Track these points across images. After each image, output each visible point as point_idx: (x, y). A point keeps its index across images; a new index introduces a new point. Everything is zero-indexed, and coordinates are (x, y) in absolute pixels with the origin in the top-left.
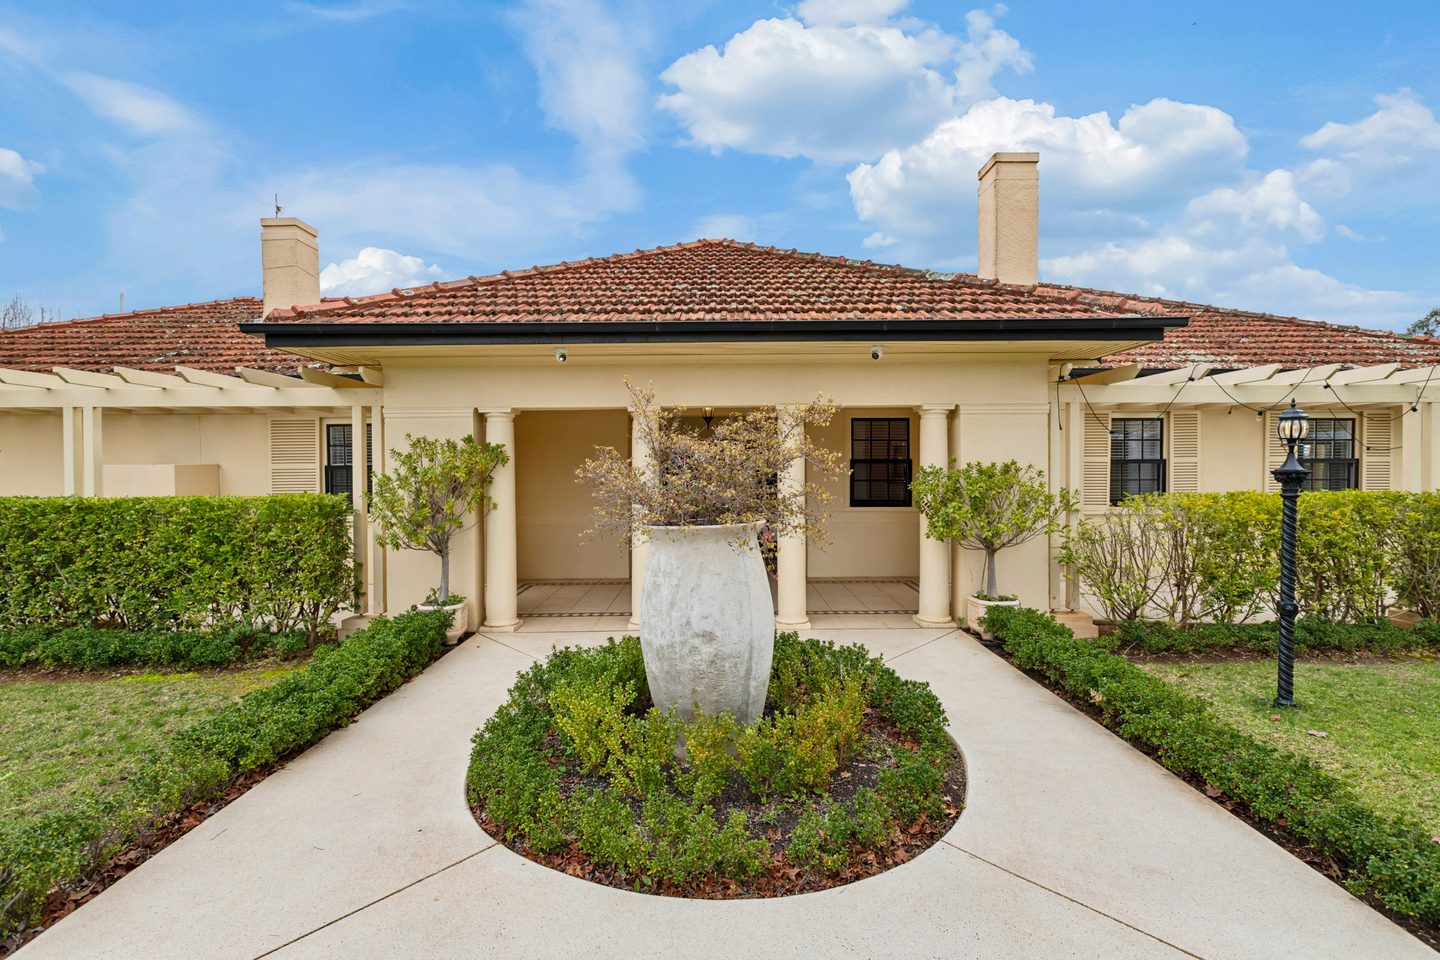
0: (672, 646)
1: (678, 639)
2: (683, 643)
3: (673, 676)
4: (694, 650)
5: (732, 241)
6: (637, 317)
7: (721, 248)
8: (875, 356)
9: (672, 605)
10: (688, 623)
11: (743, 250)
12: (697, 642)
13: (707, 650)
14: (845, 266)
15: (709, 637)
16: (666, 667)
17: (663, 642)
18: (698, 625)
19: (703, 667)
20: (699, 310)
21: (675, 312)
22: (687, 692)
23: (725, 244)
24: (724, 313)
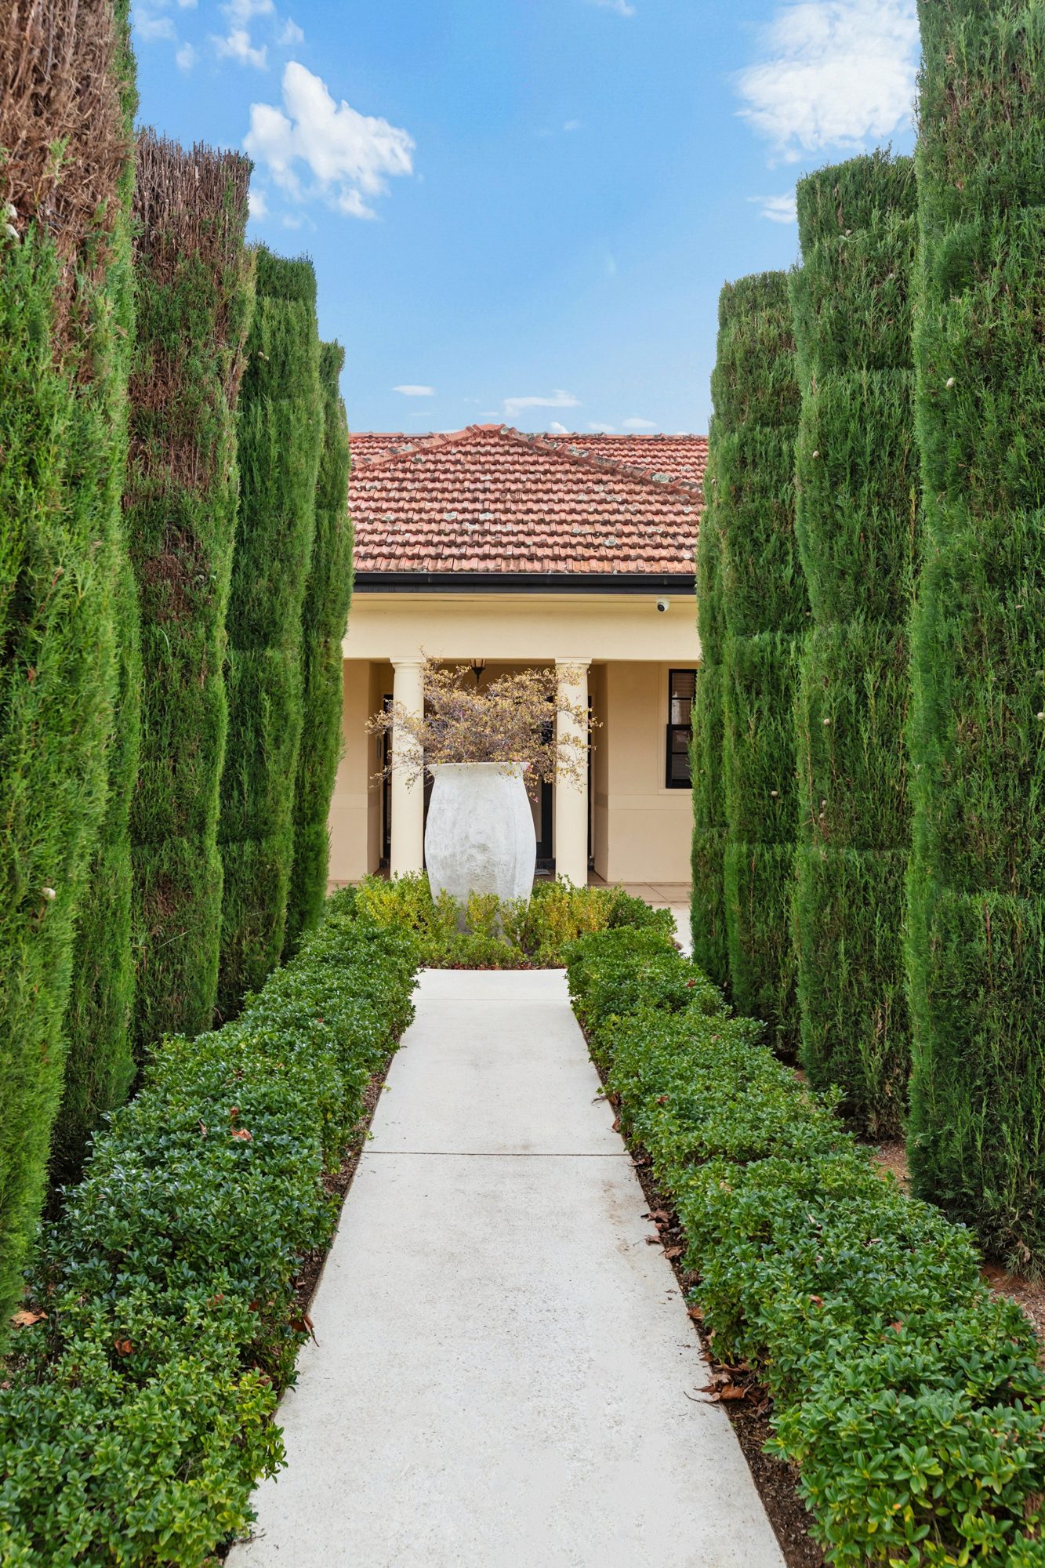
0: (453, 855)
1: (459, 849)
2: (462, 853)
3: (454, 880)
4: (471, 857)
5: (511, 430)
6: (406, 565)
7: (496, 440)
8: (661, 608)
9: (454, 824)
10: (467, 837)
11: (526, 445)
12: (474, 851)
13: (481, 858)
14: (649, 482)
15: (483, 848)
16: (448, 872)
17: (447, 854)
18: (475, 839)
19: (478, 871)
20: (472, 556)
21: (447, 558)
22: (465, 891)
23: (503, 433)
24: (499, 560)
